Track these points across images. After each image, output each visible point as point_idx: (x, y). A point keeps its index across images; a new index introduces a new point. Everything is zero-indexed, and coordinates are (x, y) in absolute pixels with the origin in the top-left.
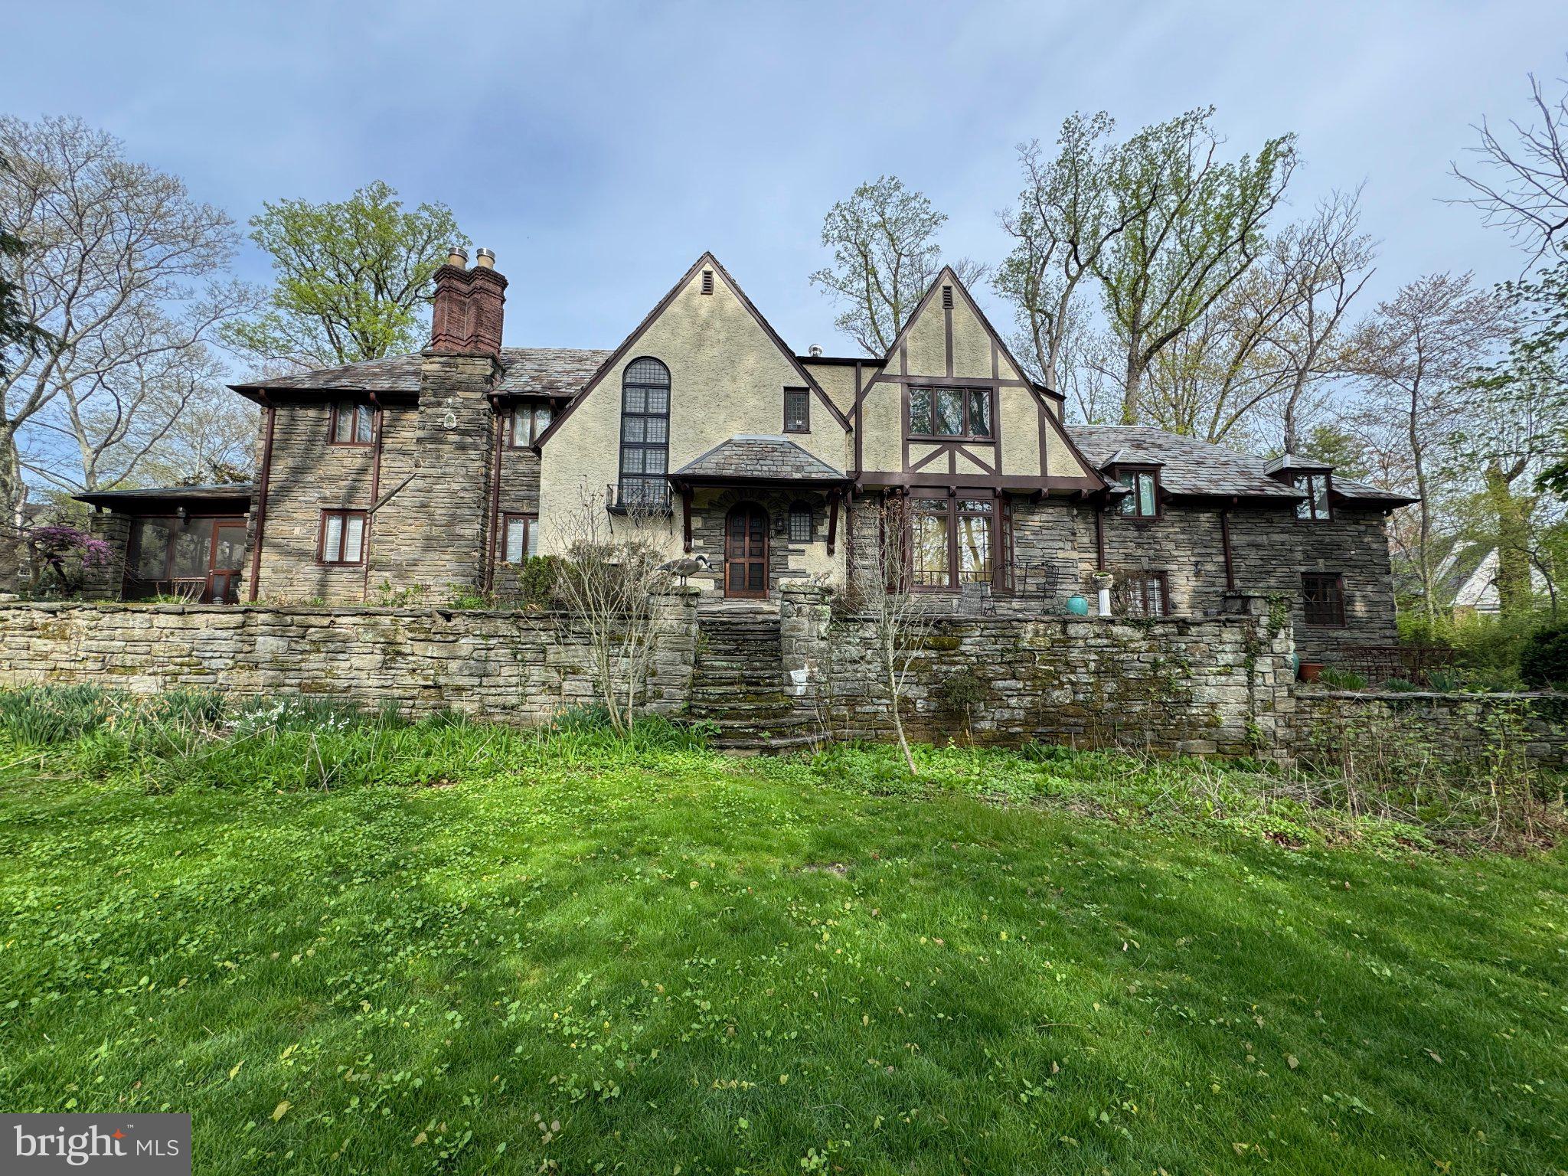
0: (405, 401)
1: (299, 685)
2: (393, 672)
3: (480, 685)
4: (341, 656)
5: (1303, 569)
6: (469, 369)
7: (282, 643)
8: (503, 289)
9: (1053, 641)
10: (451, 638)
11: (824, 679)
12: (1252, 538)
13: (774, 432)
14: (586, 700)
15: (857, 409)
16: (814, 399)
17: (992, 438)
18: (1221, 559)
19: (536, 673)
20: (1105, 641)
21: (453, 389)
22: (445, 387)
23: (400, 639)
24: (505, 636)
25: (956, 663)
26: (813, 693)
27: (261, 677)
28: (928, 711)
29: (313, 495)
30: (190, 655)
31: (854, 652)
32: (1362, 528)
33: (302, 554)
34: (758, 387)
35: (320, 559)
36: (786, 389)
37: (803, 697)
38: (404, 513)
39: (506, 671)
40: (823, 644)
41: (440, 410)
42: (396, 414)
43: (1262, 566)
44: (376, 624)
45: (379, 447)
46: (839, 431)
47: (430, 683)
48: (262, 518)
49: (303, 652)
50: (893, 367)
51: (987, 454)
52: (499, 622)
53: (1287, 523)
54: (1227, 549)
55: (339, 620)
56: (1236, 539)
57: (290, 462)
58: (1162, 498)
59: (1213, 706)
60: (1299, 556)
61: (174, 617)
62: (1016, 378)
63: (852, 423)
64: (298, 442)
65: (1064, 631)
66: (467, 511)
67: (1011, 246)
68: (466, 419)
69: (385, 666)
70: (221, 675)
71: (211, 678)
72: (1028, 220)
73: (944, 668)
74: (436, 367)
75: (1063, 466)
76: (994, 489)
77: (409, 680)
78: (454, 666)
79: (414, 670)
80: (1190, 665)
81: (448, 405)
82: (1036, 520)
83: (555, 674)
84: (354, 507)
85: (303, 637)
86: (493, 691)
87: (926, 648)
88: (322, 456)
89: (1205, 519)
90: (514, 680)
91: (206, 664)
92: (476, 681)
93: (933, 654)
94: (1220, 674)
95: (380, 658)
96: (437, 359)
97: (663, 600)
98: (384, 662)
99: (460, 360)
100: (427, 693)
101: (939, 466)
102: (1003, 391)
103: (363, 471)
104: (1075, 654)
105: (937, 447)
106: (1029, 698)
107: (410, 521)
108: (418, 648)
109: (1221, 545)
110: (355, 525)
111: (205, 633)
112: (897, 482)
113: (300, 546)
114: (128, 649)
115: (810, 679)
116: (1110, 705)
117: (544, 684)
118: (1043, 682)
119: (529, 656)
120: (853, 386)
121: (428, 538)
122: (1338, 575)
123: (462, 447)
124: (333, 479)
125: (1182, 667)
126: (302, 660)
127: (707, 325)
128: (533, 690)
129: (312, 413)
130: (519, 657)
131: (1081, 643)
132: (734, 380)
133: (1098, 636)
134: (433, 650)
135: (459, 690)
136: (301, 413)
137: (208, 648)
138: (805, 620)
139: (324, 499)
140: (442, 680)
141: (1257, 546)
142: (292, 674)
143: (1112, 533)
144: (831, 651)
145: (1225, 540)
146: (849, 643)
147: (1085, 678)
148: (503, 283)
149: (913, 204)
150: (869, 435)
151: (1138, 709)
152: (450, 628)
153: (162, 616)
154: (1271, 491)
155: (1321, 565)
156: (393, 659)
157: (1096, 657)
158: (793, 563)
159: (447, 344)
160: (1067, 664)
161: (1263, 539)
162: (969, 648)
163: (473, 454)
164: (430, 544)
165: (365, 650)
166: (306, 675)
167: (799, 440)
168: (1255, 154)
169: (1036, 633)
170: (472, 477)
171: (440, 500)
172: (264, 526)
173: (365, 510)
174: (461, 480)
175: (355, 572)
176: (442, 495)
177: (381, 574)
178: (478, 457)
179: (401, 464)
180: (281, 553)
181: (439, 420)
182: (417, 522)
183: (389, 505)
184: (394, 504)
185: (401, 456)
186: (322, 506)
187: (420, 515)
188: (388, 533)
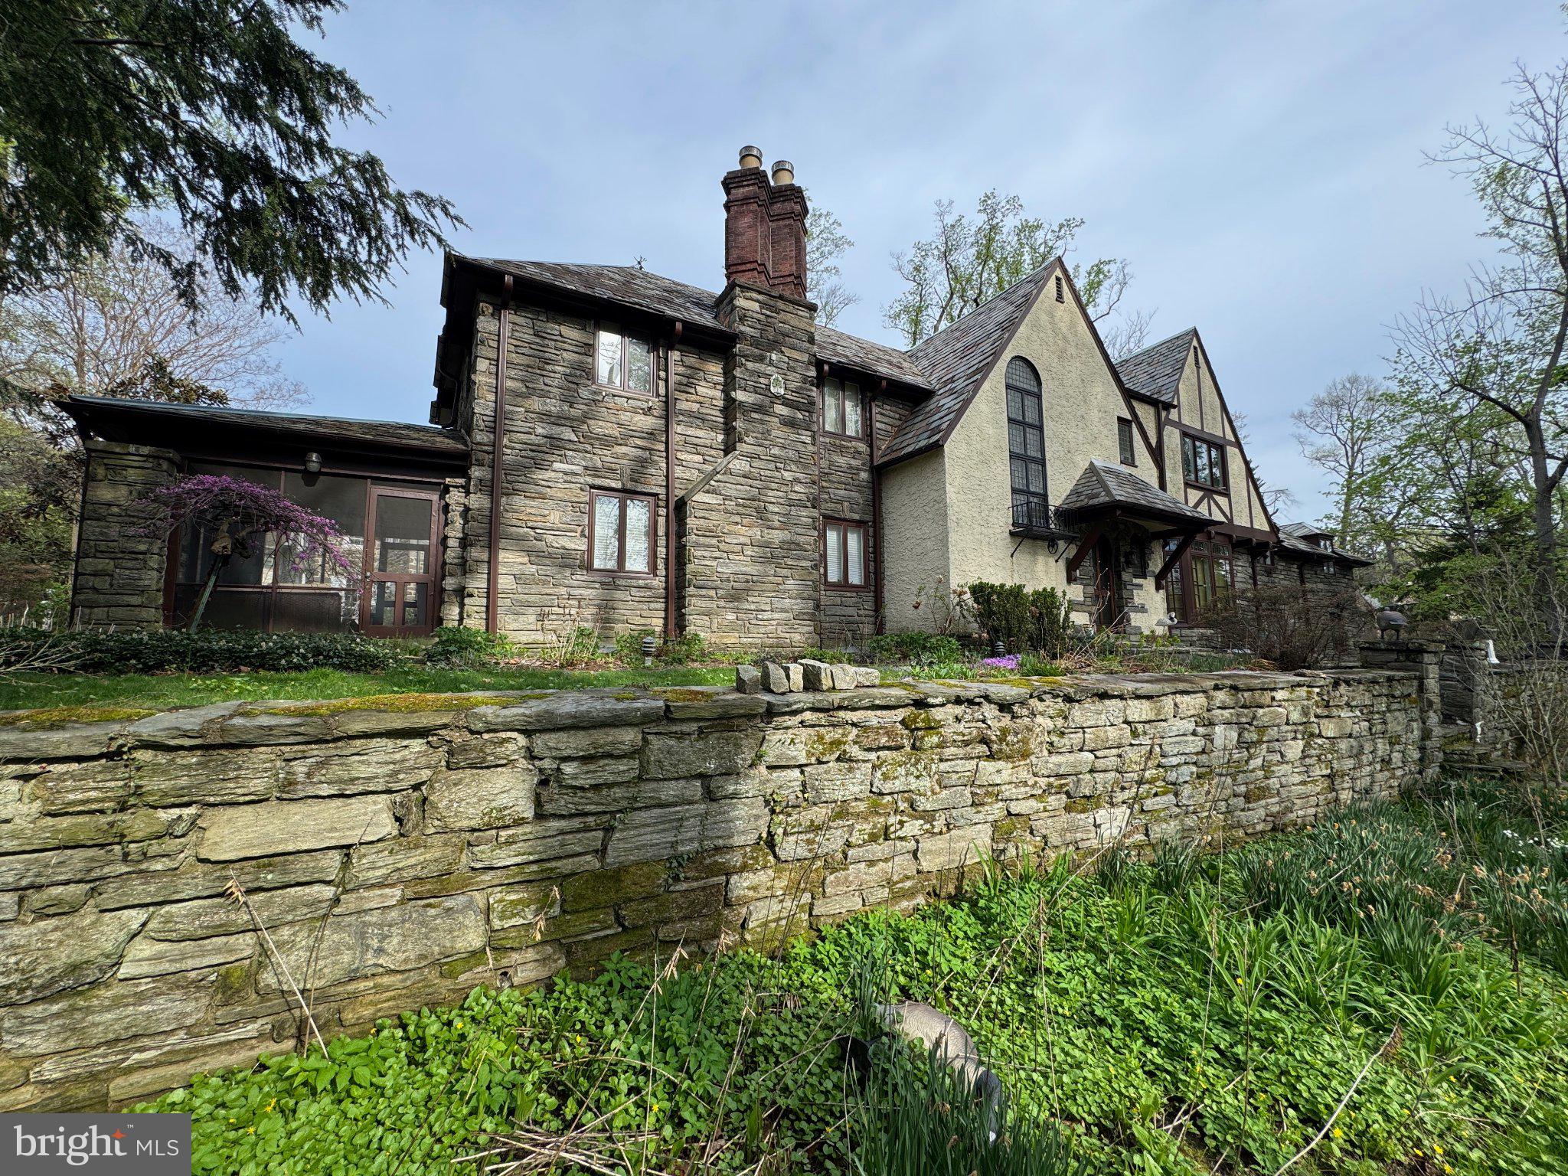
0: (714, 345)
1: (1246, 794)
2: (1308, 761)
3: (1354, 768)
6: (792, 320)
7: (1234, 734)
13: (1115, 462)
15: (1159, 445)
16: (1135, 429)
17: (1226, 490)
21: (774, 345)
22: (767, 340)
24: (1367, 706)
27: (1218, 787)
29: (574, 463)
34: (1101, 412)
35: (589, 566)
36: (1119, 419)
38: (729, 505)
41: (762, 367)
42: (692, 360)
45: (668, 406)
48: (495, 490)
50: (1174, 415)
51: (1224, 503)
57: (536, 404)
61: (1146, 703)
62: (1234, 440)
63: (1159, 460)
64: (553, 375)
66: (802, 512)
68: (792, 386)
70: (1185, 792)
74: (756, 306)
75: (1260, 522)
76: (1229, 537)
77: (1317, 771)
79: (1320, 757)
81: (771, 363)
84: (639, 488)
88: (587, 403)
89: (1294, 568)
92: (1352, 763)
96: (755, 295)
99: (780, 304)
101: (1203, 512)
102: (1228, 449)
103: (650, 435)
105: (1201, 493)
107: (737, 519)
113: (560, 541)
114: (1098, 764)
117: (1382, 759)
120: (1155, 423)
121: (761, 545)
123: (791, 424)
124: (607, 442)
127: (1062, 335)
130: (1373, 729)
134: (1331, 728)
135: (1343, 776)
136: (553, 328)
139: (594, 471)
142: (1240, 778)
150: (1167, 476)
158: (1137, 597)
163: (804, 438)
164: (763, 554)
167: (1130, 469)
170: (805, 465)
171: (771, 493)
172: (498, 504)
173: (656, 495)
174: (793, 467)
175: (647, 587)
176: (774, 486)
177: (703, 592)
178: (808, 440)
179: (700, 433)
180: (528, 552)
181: (762, 380)
182: (745, 521)
183: (708, 492)
184: (714, 492)
185: (699, 422)
186: (590, 480)
187: (748, 511)
188: (709, 533)
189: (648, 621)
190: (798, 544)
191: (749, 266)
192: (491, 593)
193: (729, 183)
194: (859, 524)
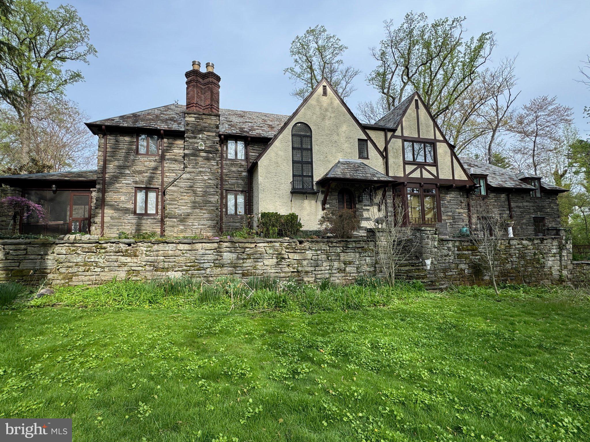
0: (179, 135)
1: (242, 273)
2: (281, 266)
3: (315, 270)
4: (259, 260)
5: (533, 216)
6: (209, 121)
7: (234, 256)
8: (219, 82)
9: (506, 247)
10: (303, 251)
11: (436, 263)
12: (517, 204)
13: (355, 159)
14: (354, 275)
15: (386, 149)
16: (369, 143)
17: (435, 164)
18: (508, 212)
19: (336, 264)
20: (521, 246)
21: (201, 131)
22: (198, 130)
23: (283, 252)
24: (324, 250)
25: (477, 255)
26: (432, 269)
27: (226, 270)
28: (469, 273)
29: (129, 180)
30: (194, 262)
31: (445, 252)
32: (551, 200)
33: (126, 211)
34: (348, 138)
35: (135, 213)
36: (359, 140)
37: (429, 270)
38: (182, 190)
39: (325, 264)
40: (436, 250)
41: (195, 140)
42: (171, 141)
43: (521, 215)
44: (274, 246)
45: (162, 158)
46: (380, 159)
47: (296, 270)
48: (103, 191)
49: (243, 259)
50: (398, 133)
51: (433, 170)
52: (321, 244)
53: (528, 199)
54: (510, 209)
55: (258, 245)
56: (513, 205)
57: (116, 163)
58: (489, 188)
59: (551, 268)
60: (532, 211)
61: (187, 245)
62: (442, 139)
63: (384, 155)
64: (122, 153)
65: (509, 243)
66: (212, 190)
67: (376, 65)
68: (208, 145)
69: (278, 264)
70: (208, 270)
71: (203, 272)
72: (383, 54)
73: (474, 257)
74: (193, 119)
75: (460, 176)
76: (436, 185)
77: (287, 269)
78: (305, 263)
79: (289, 265)
80: (544, 254)
81: (200, 138)
82: (449, 197)
83: (343, 265)
84: (152, 186)
85: (244, 253)
86: (320, 272)
87: (468, 250)
88: (134, 161)
89: (503, 196)
90: (328, 267)
91: (202, 265)
92: (313, 269)
93: (470, 252)
94: (552, 256)
95: (275, 260)
96: (193, 115)
97: (381, 234)
98: (277, 262)
99: (204, 117)
100: (293, 274)
101: (416, 175)
102: (438, 144)
103: (156, 169)
104: (512, 251)
105: (416, 166)
106: (499, 268)
107: (185, 194)
108: (291, 256)
109: (508, 207)
110: (152, 196)
111: (201, 252)
112: (402, 181)
113: (125, 206)
114: (166, 260)
115: (432, 263)
116: (523, 269)
117: (338, 269)
118: (504, 262)
119: (333, 258)
120: (384, 139)
121: (194, 202)
122: (544, 218)
123: (208, 159)
124: (140, 172)
125: (542, 254)
126: (243, 263)
127: (327, 110)
128: (335, 271)
129: (127, 139)
130: (330, 258)
131: (514, 247)
132: (338, 135)
133: (518, 244)
134: (297, 256)
135: (307, 272)
136: (121, 138)
137: (203, 259)
138: (430, 241)
139: (136, 182)
140: (300, 269)
141: (519, 207)
142: (238, 269)
143: (473, 202)
144: (438, 253)
145: (509, 205)
146: (444, 249)
147: (515, 259)
148: (218, 79)
149: (332, 40)
150: (391, 161)
151: (530, 270)
152: (303, 247)
153: (180, 245)
154: (524, 186)
155: (539, 214)
156: (281, 261)
157: (517, 252)
158: (365, 214)
159: (197, 108)
160: (510, 254)
161: (520, 204)
162: (481, 250)
163: (213, 163)
164: (195, 205)
165: (269, 257)
166: (245, 269)
167: (365, 162)
168: (477, 37)
169: (501, 244)
170: (213, 173)
171: (198, 184)
172: (104, 195)
173: (158, 188)
174: (208, 174)
175: (154, 219)
176: (200, 182)
177: (171, 219)
178: (215, 164)
179: (174, 166)
180: (115, 209)
181: (196, 145)
182: (188, 195)
183: (173, 186)
184: (175, 186)
185: (174, 162)
186: (135, 186)
187: (189, 191)
188: (174, 200)
189: (155, 230)
190: (210, 201)
191: (192, 105)
192: (103, 222)
193: (188, 75)
194: (242, 192)
